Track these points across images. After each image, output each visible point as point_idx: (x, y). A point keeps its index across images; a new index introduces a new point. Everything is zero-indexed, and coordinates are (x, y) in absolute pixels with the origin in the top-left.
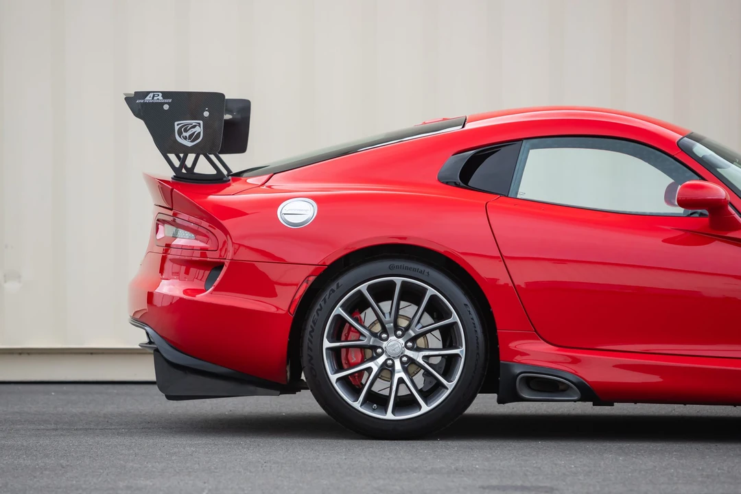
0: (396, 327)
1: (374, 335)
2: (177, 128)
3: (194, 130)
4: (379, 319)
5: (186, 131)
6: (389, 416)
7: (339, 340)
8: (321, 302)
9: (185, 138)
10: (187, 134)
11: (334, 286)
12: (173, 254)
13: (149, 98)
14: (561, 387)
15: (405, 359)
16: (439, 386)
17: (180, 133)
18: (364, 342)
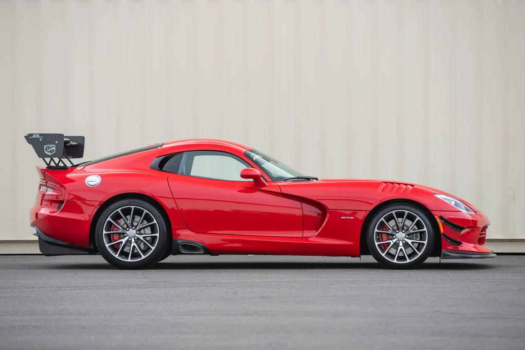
0: (132, 225)
1: (124, 228)
2: (45, 148)
3: (51, 149)
4: (126, 223)
5: (49, 149)
6: (129, 260)
7: (110, 230)
8: (102, 216)
9: (48, 152)
10: (49, 150)
11: (107, 210)
12: (46, 198)
13: (34, 136)
14: (197, 248)
15: (136, 238)
16: (149, 249)
17: (46, 150)
18: (120, 231)
